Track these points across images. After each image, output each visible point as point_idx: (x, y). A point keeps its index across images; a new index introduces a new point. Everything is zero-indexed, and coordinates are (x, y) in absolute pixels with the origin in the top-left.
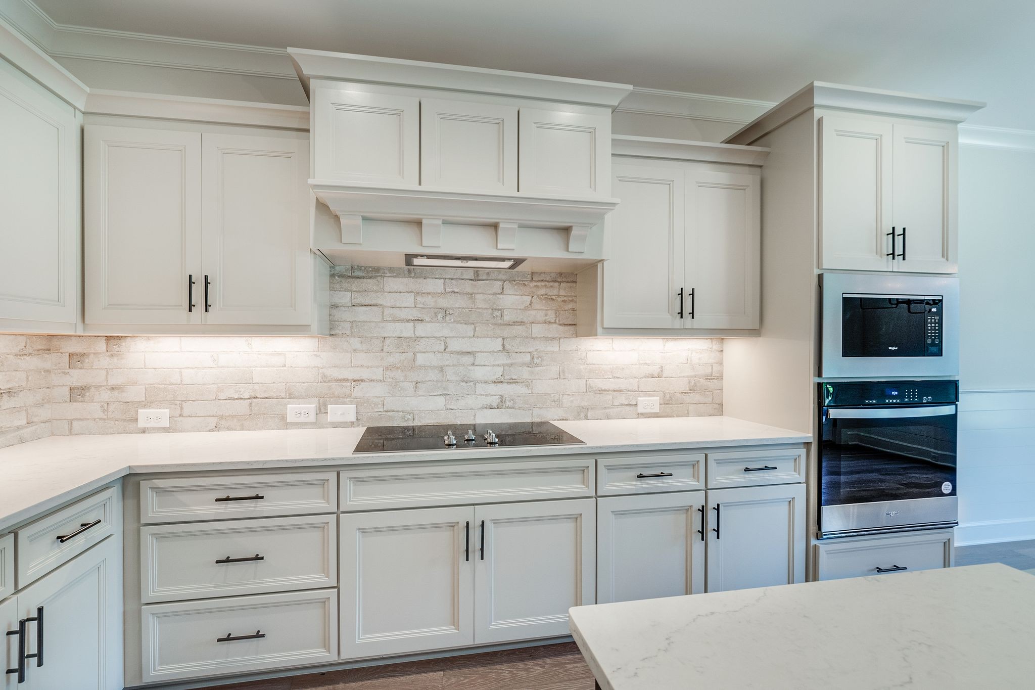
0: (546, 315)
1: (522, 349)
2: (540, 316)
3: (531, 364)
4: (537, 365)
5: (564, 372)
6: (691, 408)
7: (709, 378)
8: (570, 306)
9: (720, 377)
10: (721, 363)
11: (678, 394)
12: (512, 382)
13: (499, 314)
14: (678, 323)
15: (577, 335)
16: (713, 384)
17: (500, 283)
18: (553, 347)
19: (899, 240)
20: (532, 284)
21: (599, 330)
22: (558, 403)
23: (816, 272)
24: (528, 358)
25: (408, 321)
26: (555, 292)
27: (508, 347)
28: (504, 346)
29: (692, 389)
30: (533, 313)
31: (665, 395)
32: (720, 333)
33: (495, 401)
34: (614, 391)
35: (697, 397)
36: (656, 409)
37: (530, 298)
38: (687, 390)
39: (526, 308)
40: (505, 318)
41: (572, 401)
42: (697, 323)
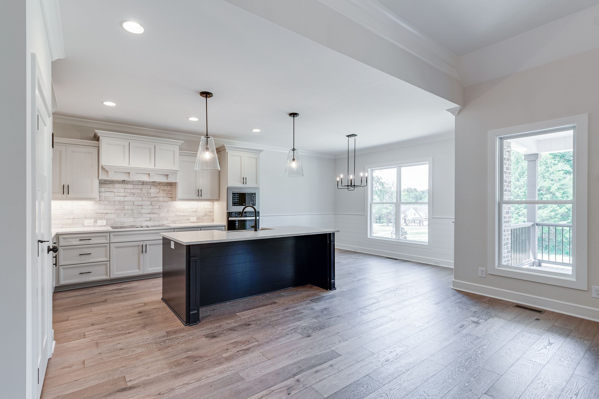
0: (163, 195)
1: (156, 204)
2: (162, 195)
3: (159, 209)
4: (161, 209)
5: (169, 211)
6: (205, 220)
7: (210, 212)
8: (171, 192)
9: (213, 212)
10: (213, 208)
11: (201, 217)
12: (153, 213)
13: (149, 194)
14: (198, 198)
15: (172, 200)
16: (210, 214)
17: (150, 186)
18: (166, 204)
19: (245, 180)
20: (159, 186)
21: (177, 199)
22: (167, 219)
23: (227, 187)
24: (158, 207)
25: (122, 196)
26: (166, 188)
27: (152, 204)
28: (151, 203)
29: (205, 215)
30: (160, 194)
31: (197, 217)
32: (212, 200)
33: (148, 219)
34: (183, 216)
35: (207, 217)
36: (195, 221)
37: (159, 190)
38: (204, 215)
39: (158, 193)
40: (151, 196)
41: (171, 219)
42: (203, 197)
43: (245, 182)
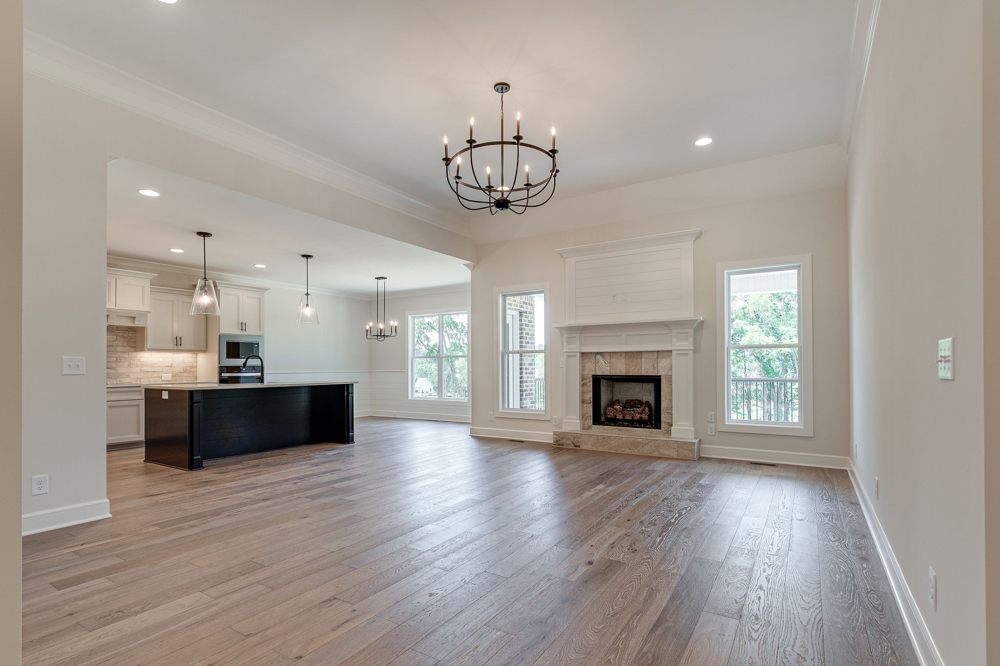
0: (123, 343)
1: (112, 356)
2: (120, 343)
3: (117, 361)
4: (119, 362)
5: (130, 365)
6: (184, 378)
7: (191, 367)
8: (133, 340)
9: (196, 367)
10: (196, 362)
11: (179, 373)
14: (176, 348)
15: (136, 351)
16: (193, 370)
18: (126, 355)
19: (244, 325)
20: (117, 332)
21: (146, 349)
22: (128, 376)
23: (218, 334)
24: (115, 359)
26: (127, 335)
29: (185, 371)
30: (117, 342)
31: (173, 374)
32: (195, 351)
34: (152, 372)
35: (186, 374)
36: (169, 379)
37: (116, 337)
38: (182, 371)
39: (114, 341)
42: (183, 347)
43: (244, 328)
